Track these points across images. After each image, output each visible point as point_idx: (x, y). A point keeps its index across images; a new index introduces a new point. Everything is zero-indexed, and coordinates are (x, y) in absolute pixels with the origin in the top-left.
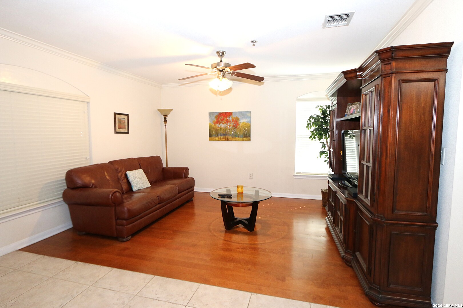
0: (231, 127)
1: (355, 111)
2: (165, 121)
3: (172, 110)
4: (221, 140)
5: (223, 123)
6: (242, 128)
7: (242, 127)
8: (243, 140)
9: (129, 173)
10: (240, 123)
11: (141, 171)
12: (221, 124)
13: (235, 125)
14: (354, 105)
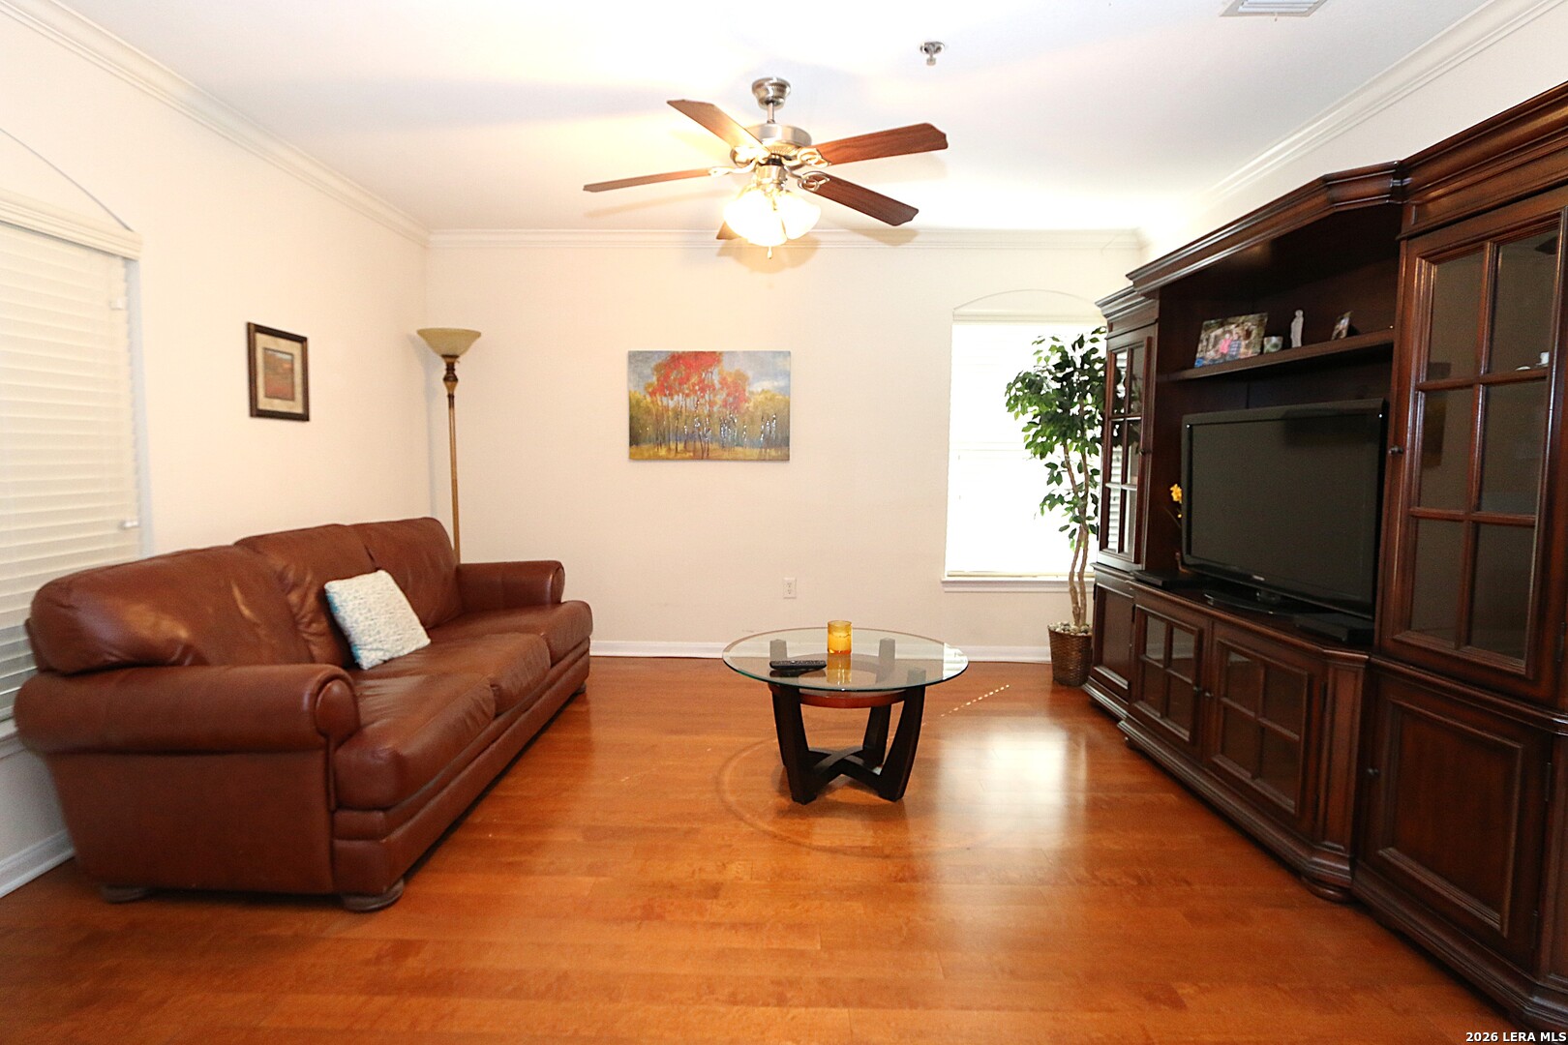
0: (715, 409)
1: (1239, 347)
2: (451, 378)
3: (478, 335)
4: (676, 456)
5: (687, 391)
6: (759, 413)
7: (760, 408)
8: (761, 459)
9: (336, 589)
10: (752, 393)
11: (383, 580)
12: (676, 397)
13: (731, 399)
14: (1233, 326)
